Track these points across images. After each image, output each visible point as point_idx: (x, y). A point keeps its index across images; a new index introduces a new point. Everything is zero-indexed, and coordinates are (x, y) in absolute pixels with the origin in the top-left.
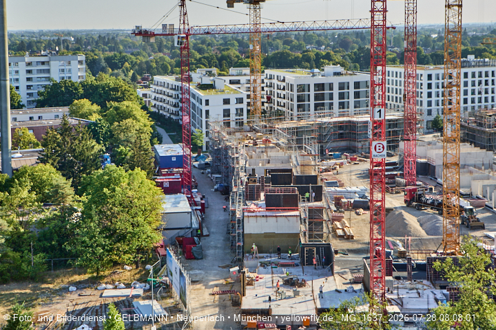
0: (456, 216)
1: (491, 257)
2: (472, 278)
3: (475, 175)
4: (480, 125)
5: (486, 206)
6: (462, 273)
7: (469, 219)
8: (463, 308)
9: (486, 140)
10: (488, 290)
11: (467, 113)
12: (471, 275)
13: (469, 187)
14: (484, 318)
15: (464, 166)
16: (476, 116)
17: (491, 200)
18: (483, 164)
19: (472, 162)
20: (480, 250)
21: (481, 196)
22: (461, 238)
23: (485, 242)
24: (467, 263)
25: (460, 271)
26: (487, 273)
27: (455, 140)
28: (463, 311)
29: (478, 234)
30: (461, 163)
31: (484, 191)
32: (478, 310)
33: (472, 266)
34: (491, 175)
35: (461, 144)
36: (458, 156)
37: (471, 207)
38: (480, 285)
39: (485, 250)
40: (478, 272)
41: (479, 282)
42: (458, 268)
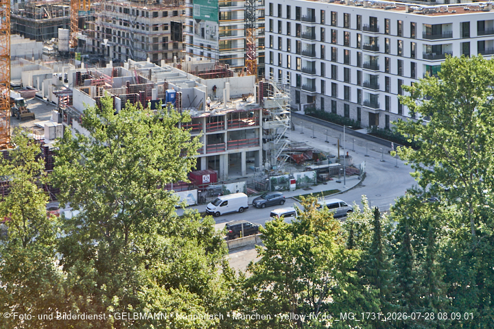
0: (7, 109)
1: (41, 146)
2: (22, 170)
3: (25, 66)
4: (30, 16)
5: (36, 96)
6: (12, 166)
7: (19, 111)
8: (13, 202)
9: (35, 31)
10: (38, 180)
11: (17, 4)
12: (21, 167)
13: (20, 78)
14: (33, 209)
15: (14, 58)
16: (25, 8)
17: (41, 90)
18: (33, 55)
19: (22, 53)
20: (30, 140)
21: (31, 87)
22: (11, 130)
23: (35, 133)
24: (18, 155)
25: (10, 164)
26: (37, 163)
27: (5, 32)
28: (12, 205)
29: (28, 124)
30: (12, 54)
31: (35, 81)
32: (28, 201)
33: (22, 158)
34: (41, 65)
35: (11, 36)
36: (8, 48)
37: (22, 98)
38: (30, 176)
39: (35, 140)
40: (28, 163)
41: (29, 173)
42: (8, 161)
